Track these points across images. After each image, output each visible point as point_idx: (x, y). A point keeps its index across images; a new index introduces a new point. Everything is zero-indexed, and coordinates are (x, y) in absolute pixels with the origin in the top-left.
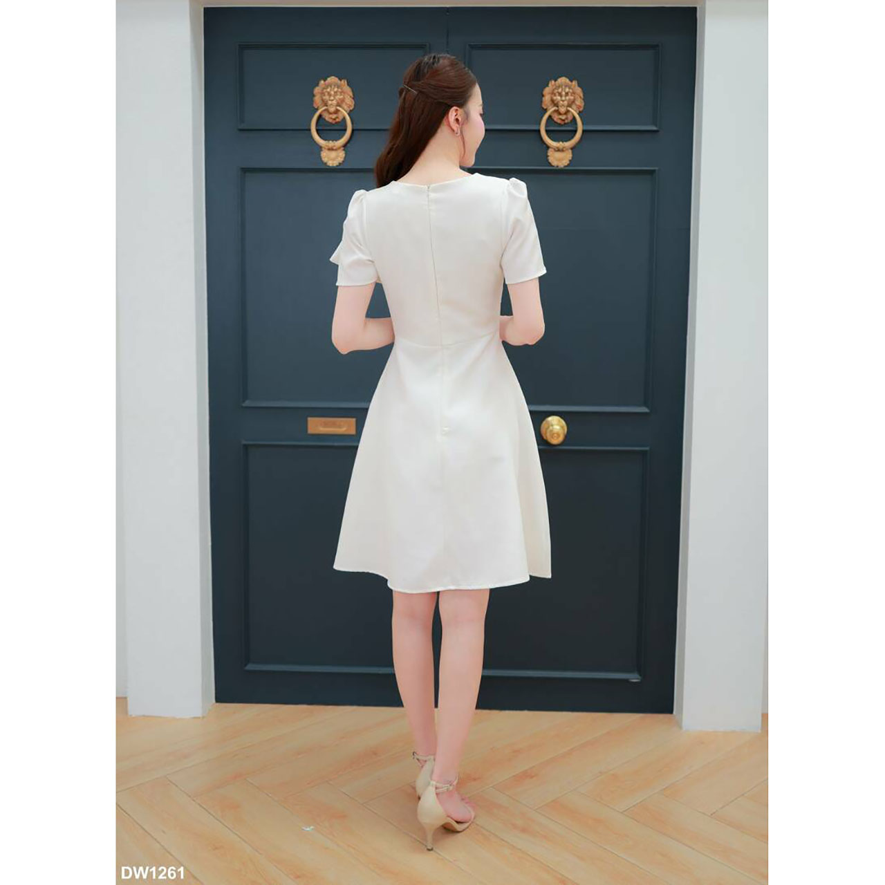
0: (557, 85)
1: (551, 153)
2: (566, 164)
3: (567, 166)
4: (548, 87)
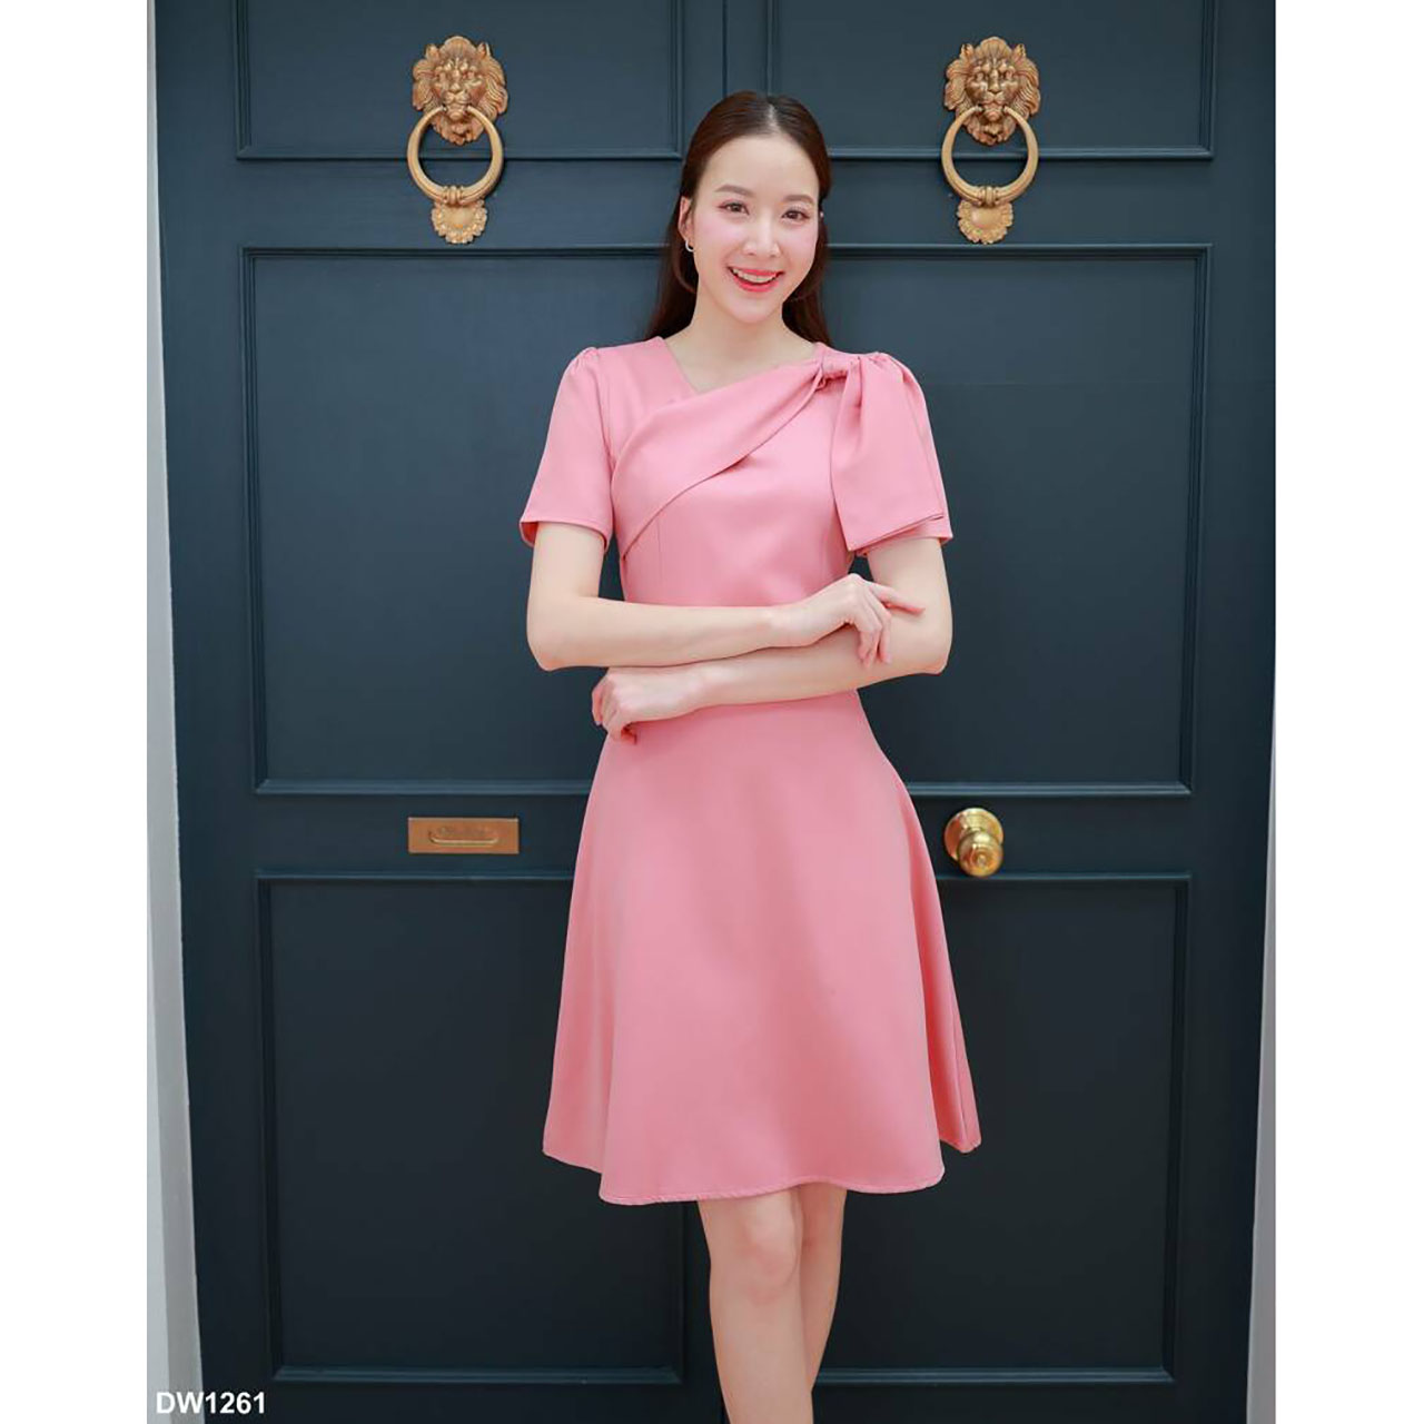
0: (980, 57)
1: (967, 211)
2: (1000, 237)
3: (999, 242)
4: (958, 58)
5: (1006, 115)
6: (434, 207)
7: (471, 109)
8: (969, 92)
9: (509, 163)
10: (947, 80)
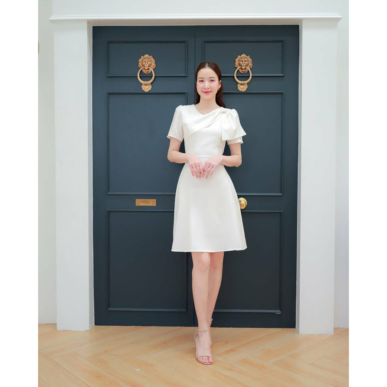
0: (241, 58)
1: (239, 86)
3: (245, 91)
4: (237, 58)
5: (246, 68)
6: (142, 85)
7: (149, 67)
8: (239, 64)
9: (156, 77)
10: (235, 62)
